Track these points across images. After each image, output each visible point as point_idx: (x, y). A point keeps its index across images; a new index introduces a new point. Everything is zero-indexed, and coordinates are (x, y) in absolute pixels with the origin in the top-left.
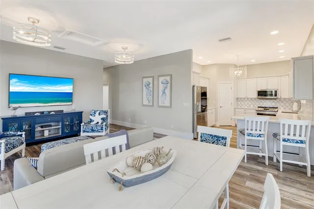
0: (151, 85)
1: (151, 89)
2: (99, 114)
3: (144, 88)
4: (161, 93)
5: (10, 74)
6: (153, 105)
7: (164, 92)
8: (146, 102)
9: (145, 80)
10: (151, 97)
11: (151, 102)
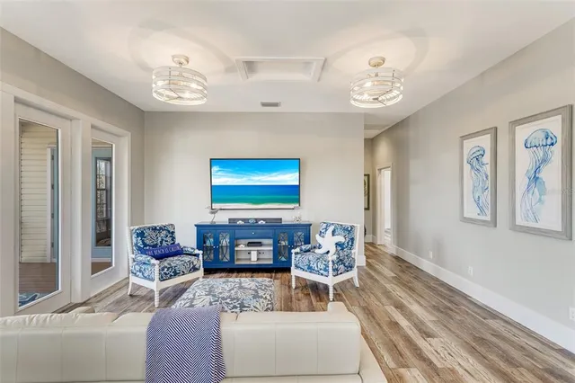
0: (487, 159)
1: (488, 169)
2: (333, 233)
3: (467, 167)
4: (522, 181)
5: (211, 159)
6: (494, 222)
7: (536, 179)
8: (471, 211)
9: (470, 145)
10: (488, 194)
11: (488, 212)
